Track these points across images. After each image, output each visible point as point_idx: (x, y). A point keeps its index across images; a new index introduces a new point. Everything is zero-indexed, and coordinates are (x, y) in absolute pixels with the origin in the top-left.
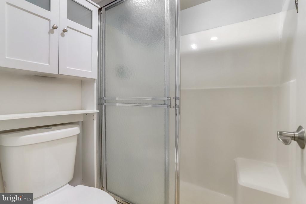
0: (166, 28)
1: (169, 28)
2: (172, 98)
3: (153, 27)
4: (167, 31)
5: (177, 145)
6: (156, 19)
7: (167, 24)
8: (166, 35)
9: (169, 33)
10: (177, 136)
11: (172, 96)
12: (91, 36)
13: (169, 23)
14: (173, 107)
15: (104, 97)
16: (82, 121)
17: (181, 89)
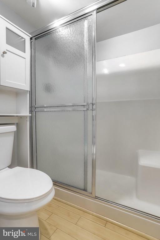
0: (85, 54)
1: (88, 54)
2: (90, 103)
3: (75, 53)
4: (86, 56)
5: (94, 143)
6: (77, 46)
7: (86, 51)
8: (85, 59)
9: (88, 58)
10: (94, 137)
11: (90, 102)
12: (25, 58)
13: (88, 50)
14: (91, 110)
15: (34, 105)
16: (17, 123)
17: (97, 101)
